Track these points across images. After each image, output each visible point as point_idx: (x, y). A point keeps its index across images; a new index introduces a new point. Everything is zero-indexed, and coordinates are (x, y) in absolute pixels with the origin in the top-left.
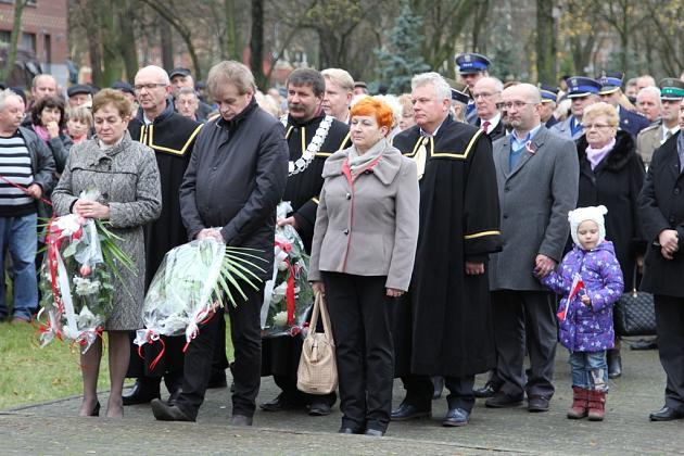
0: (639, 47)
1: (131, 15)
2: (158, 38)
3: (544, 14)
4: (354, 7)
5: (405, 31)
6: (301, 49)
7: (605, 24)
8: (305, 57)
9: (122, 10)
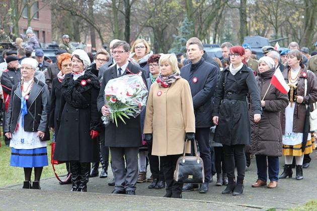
0: (283, 33)
1: (78, 23)
2: (89, 32)
3: (243, 20)
4: (167, 19)
5: (186, 27)
6: (148, 35)
7: (268, 24)
8: (149, 39)
9: (74, 21)
